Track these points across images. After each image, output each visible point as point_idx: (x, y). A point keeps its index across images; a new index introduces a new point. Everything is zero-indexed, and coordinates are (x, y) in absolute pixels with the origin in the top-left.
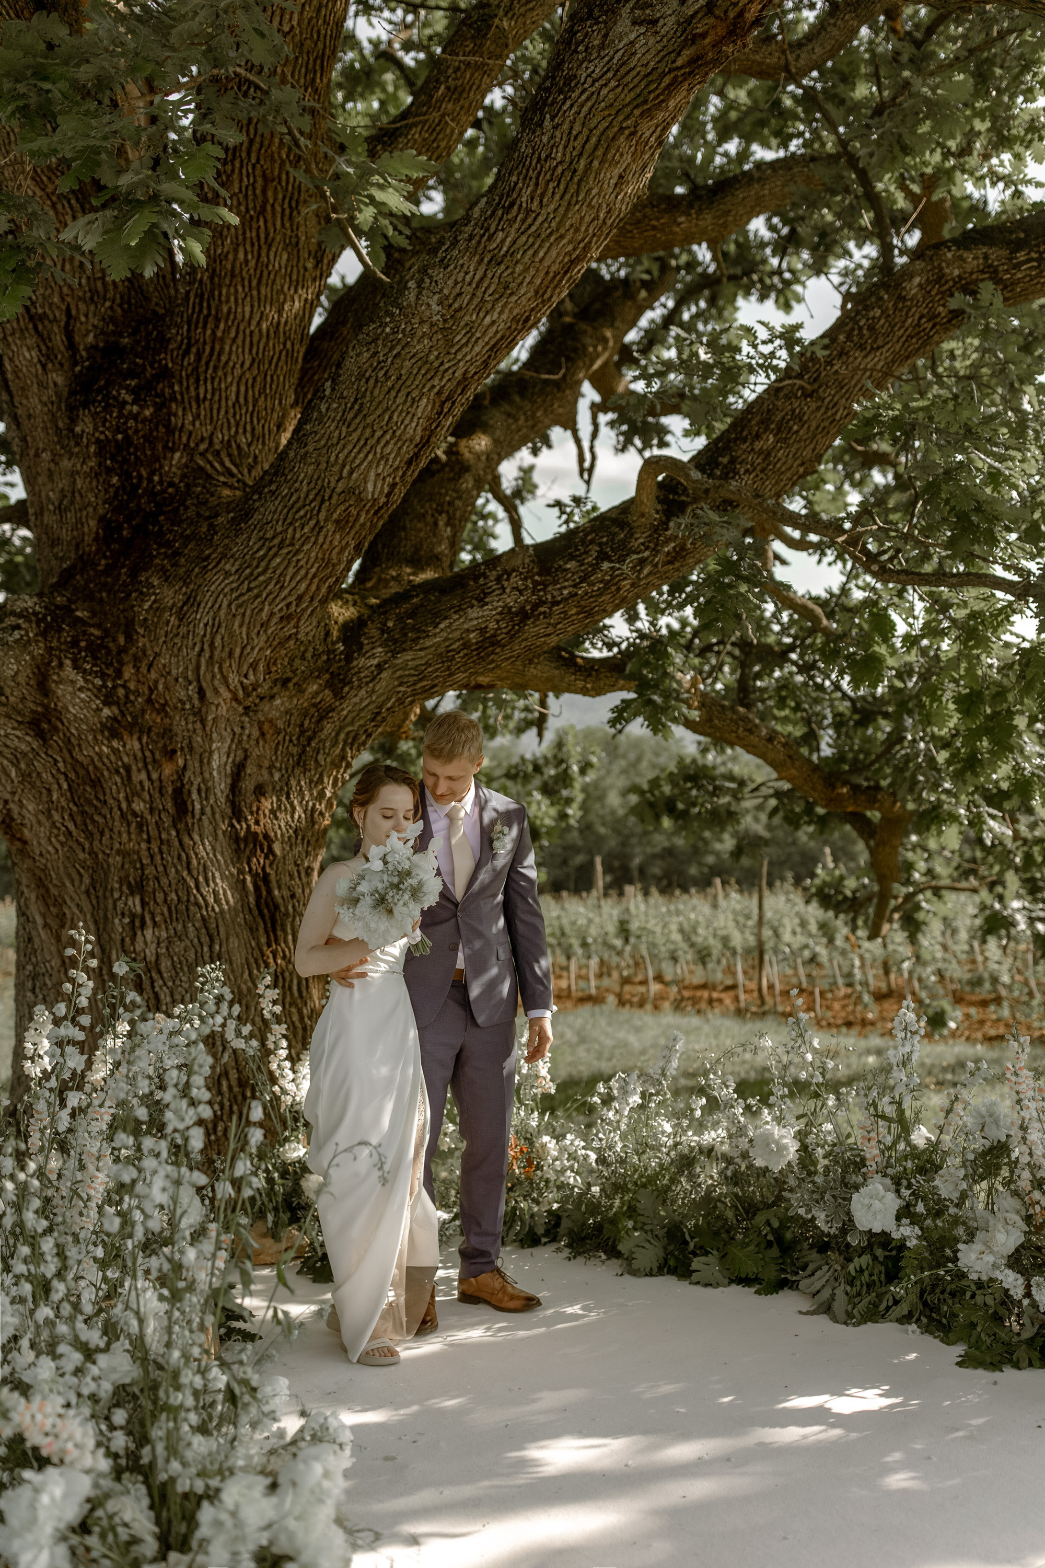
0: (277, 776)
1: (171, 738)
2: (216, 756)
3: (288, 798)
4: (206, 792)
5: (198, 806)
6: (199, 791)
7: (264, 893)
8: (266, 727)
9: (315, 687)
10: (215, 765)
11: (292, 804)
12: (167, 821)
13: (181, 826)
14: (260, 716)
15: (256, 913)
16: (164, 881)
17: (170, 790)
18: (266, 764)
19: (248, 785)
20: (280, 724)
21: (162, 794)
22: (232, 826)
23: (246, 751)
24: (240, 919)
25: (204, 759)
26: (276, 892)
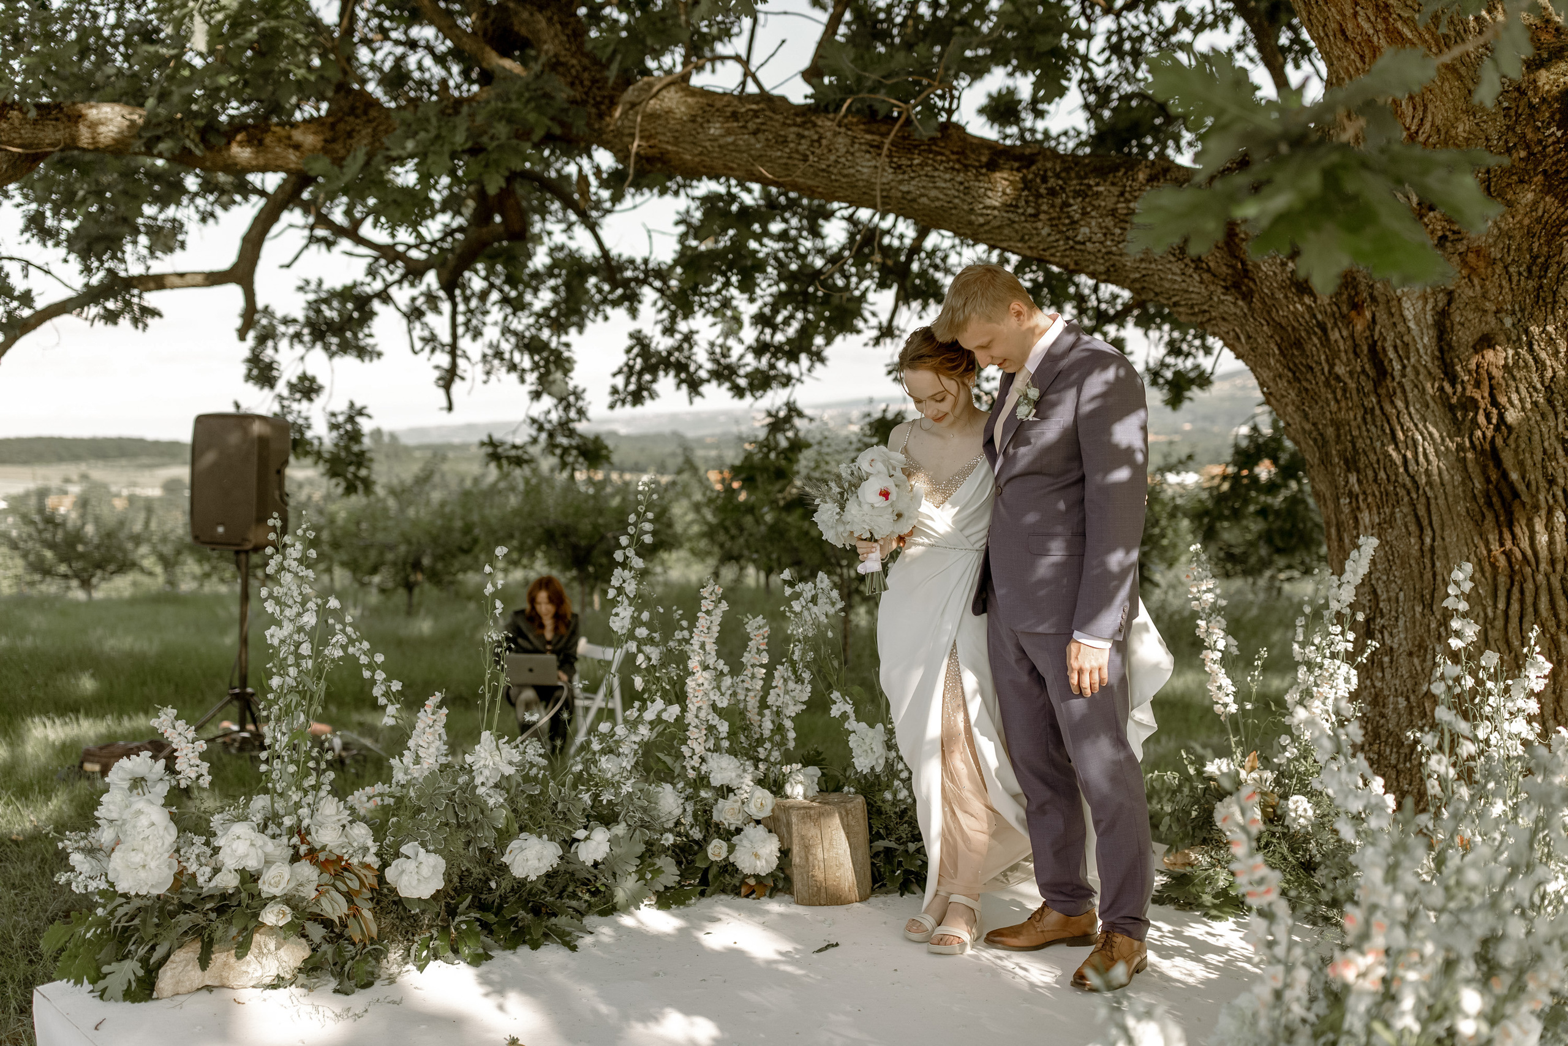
0: (1508, 322)
1: (1355, 288)
2: (1406, 304)
3: (1531, 349)
4: (1405, 349)
5: (1397, 366)
6: (1395, 347)
7: (1494, 477)
8: (1471, 258)
9: (1530, 196)
10: (1409, 314)
11: (1536, 360)
12: (1368, 387)
13: (1382, 391)
14: (1461, 248)
15: (1482, 501)
16: (1373, 458)
17: (1365, 348)
18: (1490, 306)
19: (1463, 336)
20: (1495, 253)
21: (1357, 355)
22: (1441, 389)
23: (1450, 294)
24: (1461, 508)
25: (1393, 306)
26: (1514, 476)
